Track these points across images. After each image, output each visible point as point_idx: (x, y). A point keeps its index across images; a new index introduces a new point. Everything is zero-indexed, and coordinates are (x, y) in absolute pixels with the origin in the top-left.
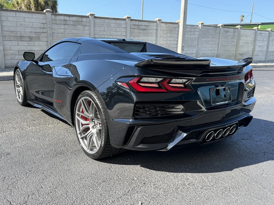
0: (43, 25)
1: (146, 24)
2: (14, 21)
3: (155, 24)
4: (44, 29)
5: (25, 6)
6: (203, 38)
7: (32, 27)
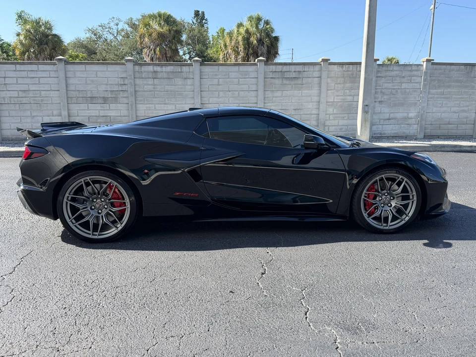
0: (122, 80)
1: (298, 68)
2: (83, 77)
3: (317, 67)
4: (124, 86)
5: (231, 49)
6: (435, 89)
7: (107, 85)
